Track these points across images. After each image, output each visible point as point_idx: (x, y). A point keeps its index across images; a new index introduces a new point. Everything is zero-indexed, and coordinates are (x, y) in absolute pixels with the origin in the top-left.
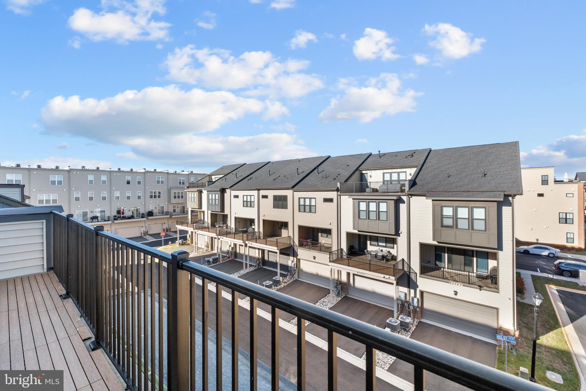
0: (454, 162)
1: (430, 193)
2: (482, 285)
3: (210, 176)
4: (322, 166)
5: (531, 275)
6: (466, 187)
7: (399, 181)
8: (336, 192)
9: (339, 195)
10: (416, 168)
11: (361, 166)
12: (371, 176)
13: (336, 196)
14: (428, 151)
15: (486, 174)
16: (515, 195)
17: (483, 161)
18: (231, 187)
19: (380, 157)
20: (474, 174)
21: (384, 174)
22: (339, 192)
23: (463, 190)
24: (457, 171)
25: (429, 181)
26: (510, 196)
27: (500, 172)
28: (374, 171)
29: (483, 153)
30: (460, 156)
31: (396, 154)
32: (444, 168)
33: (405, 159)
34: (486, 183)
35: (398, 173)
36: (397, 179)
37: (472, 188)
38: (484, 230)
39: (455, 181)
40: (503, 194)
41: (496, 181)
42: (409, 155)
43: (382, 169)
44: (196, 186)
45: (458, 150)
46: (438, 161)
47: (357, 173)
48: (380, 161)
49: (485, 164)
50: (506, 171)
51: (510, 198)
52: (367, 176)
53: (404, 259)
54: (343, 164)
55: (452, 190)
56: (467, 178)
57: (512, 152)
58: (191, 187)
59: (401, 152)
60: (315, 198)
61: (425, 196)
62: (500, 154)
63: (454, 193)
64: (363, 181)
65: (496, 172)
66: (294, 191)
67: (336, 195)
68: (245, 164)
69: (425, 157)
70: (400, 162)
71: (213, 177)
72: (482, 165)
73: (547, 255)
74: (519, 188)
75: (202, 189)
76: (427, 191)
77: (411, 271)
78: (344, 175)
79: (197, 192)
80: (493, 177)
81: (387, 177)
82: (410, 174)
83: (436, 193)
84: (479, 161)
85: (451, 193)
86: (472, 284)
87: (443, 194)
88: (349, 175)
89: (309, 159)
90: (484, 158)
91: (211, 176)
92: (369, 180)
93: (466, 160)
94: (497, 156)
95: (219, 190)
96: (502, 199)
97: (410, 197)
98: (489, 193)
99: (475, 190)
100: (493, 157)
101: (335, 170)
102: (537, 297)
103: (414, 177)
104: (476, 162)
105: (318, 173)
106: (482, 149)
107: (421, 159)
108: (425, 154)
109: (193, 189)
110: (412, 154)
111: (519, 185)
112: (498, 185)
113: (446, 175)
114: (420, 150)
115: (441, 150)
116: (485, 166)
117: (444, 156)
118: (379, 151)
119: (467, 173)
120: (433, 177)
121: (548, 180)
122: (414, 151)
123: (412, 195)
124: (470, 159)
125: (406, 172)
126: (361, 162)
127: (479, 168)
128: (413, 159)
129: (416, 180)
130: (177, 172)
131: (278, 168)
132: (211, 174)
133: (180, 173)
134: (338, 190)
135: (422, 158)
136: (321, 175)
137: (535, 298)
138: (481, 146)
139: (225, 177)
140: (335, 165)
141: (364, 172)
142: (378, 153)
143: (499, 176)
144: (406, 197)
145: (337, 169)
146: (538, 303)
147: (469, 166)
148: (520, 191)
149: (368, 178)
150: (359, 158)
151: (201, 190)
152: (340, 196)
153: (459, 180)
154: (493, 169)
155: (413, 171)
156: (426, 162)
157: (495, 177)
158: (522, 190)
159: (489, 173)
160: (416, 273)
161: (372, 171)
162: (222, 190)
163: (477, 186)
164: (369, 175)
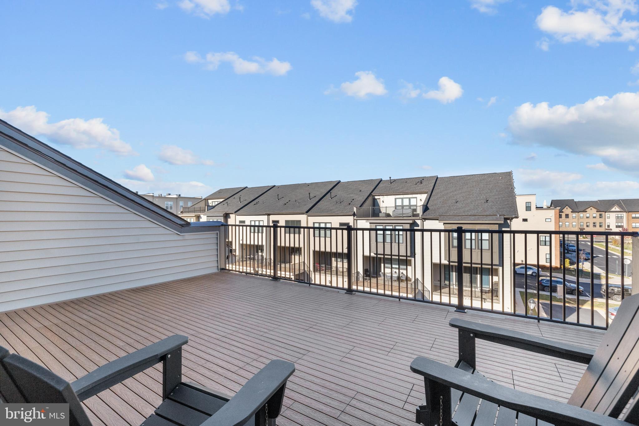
0: (460, 189)
1: (442, 217)
2: (486, 298)
3: (206, 200)
4: (334, 191)
5: (519, 291)
6: (472, 212)
7: (410, 206)
8: (352, 217)
9: (355, 220)
10: (427, 194)
11: (374, 192)
12: (383, 202)
13: (353, 221)
14: (436, 178)
15: (488, 200)
16: (512, 219)
17: (484, 188)
18: (236, 212)
19: (391, 183)
20: (478, 200)
21: (396, 199)
22: (356, 216)
23: (470, 214)
24: (463, 197)
25: (440, 206)
26: (508, 219)
27: (499, 198)
28: (387, 196)
29: (483, 181)
30: (464, 184)
31: (406, 181)
32: (451, 194)
33: (415, 186)
34: (488, 208)
35: (410, 199)
36: (408, 205)
37: (477, 212)
38: (488, 249)
39: (463, 206)
40: (503, 217)
41: (497, 207)
42: (419, 182)
43: (394, 195)
44: (193, 211)
45: (462, 178)
46: (445, 188)
47: (370, 198)
48: (392, 187)
49: (486, 192)
50: (504, 197)
51: (509, 221)
52: (380, 201)
53: (419, 279)
54: (356, 189)
55: (460, 215)
56: (472, 203)
57: (507, 181)
58: (185, 212)
59: (411, 179)
60: (331, 223)
61: (438, 220)
62: (497, 183)
63: (463, 217)
64: (376, 206)
65: (496, 199)
66: (308, 216)
67: (353, 219)
68: (247, 187)
69: (433, 184)
70: (411, 188)
71: (210, 201)
72: (484, 192)
73: (531, 274)
74: (515, 212)
75: (200, 214)
76: (440, 216)
77: (425, 289)
78: (358, 200)
79: (195, 217)
80: (494, 202)
81: (399, 203)
82: (421, 199)
83: (447, 217)
84: (481, 189)
85: (460, 217)
86: (477, 297)
87: (453, 218)
88: (363, 201)
89: (319, 183)
90: (485, 186)
91: (208, 200)
92: (382, 205)
93: (470, 187)
94: (495, 184)
95: (222, 215)
96: (503, 222)
97: (423, 220)
98: (492, 216)
99: (480, 214)
100: (492, 185)
101: (348, 195)
102: (532, 302)
103: (426, 202)
104: (478, 189)
105: (331, 198)
106: (482, 178)
107: (430, 186)
108: (433, 181)
109: (188, 214)
110: (421, 180)
111: (515, 210)
112: (498, 210)
113: (454, 201)
114: (428, 177)
115: (447, 177)
116: (487, 193)
117: (450, 184)
118: (390, 178)
119: (472, 199)
120: (443, 202)
121: (531, 207)
122: (423, 178)
123: (425, 219)
124: (473, 186)
125: (416, 198)
126: (373, 188)
127: (482, 195)
128: (423, 186)
129: (428, 206)
130: (162, 195)
131: (285, 192)
132: (207, 198)
133: (166, 196)
134: (354, 215)
135: (430, 184)
136: (334, 199)
137: (530, 303)
138: (481, 175)
139: (226, 201)
140: (347, 190)
141: (376, 197)
142: (389, 179)
143: (499, 202)
144: (420, 220)
145: (350, 193)
146: (533, 307)
147: (473, 193)
148: (516, 215)
149: (380, 203)
150: (370, 183)
151: (199, 216)
152: (357, 220)
153: (466, 205)
154: (493, 195)
155: (424, 197)
156: (435, 188)
157: (495, 203)
158: (518, 214)
159: (490, 199)
160: (429, 291)
161: (385, 196)
162: (225, 215)
163: (481, 210)
164: (381, 200)
